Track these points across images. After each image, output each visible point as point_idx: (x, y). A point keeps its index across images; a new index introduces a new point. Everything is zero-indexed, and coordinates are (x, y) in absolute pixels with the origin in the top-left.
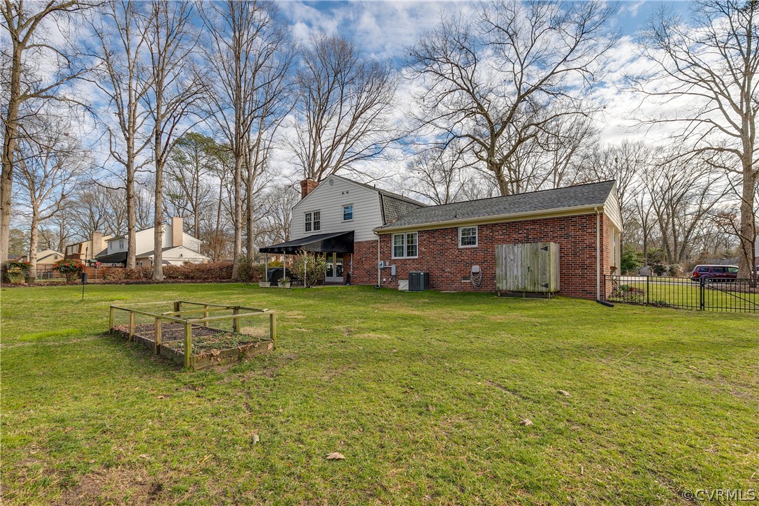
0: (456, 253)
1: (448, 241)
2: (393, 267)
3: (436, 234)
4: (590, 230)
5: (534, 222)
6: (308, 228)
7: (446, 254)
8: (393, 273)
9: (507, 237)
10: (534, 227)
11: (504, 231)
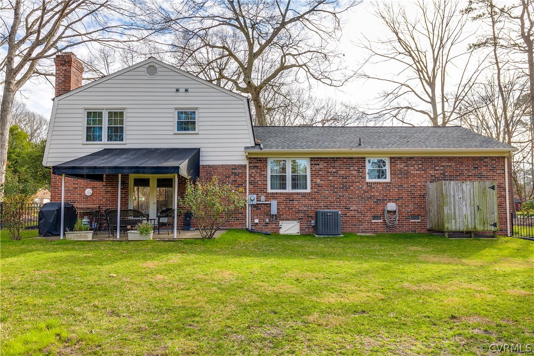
0: (364, 188)
1: (354, 172)
2: (274, 204)
3: (337, 164)
4: (499, 172)
5: (450, 159)
6: (92, 134)
7: (352, 188)
8: (274, 211)
9: (423, 172)
10: (450, 164)
11: (420, 166)
